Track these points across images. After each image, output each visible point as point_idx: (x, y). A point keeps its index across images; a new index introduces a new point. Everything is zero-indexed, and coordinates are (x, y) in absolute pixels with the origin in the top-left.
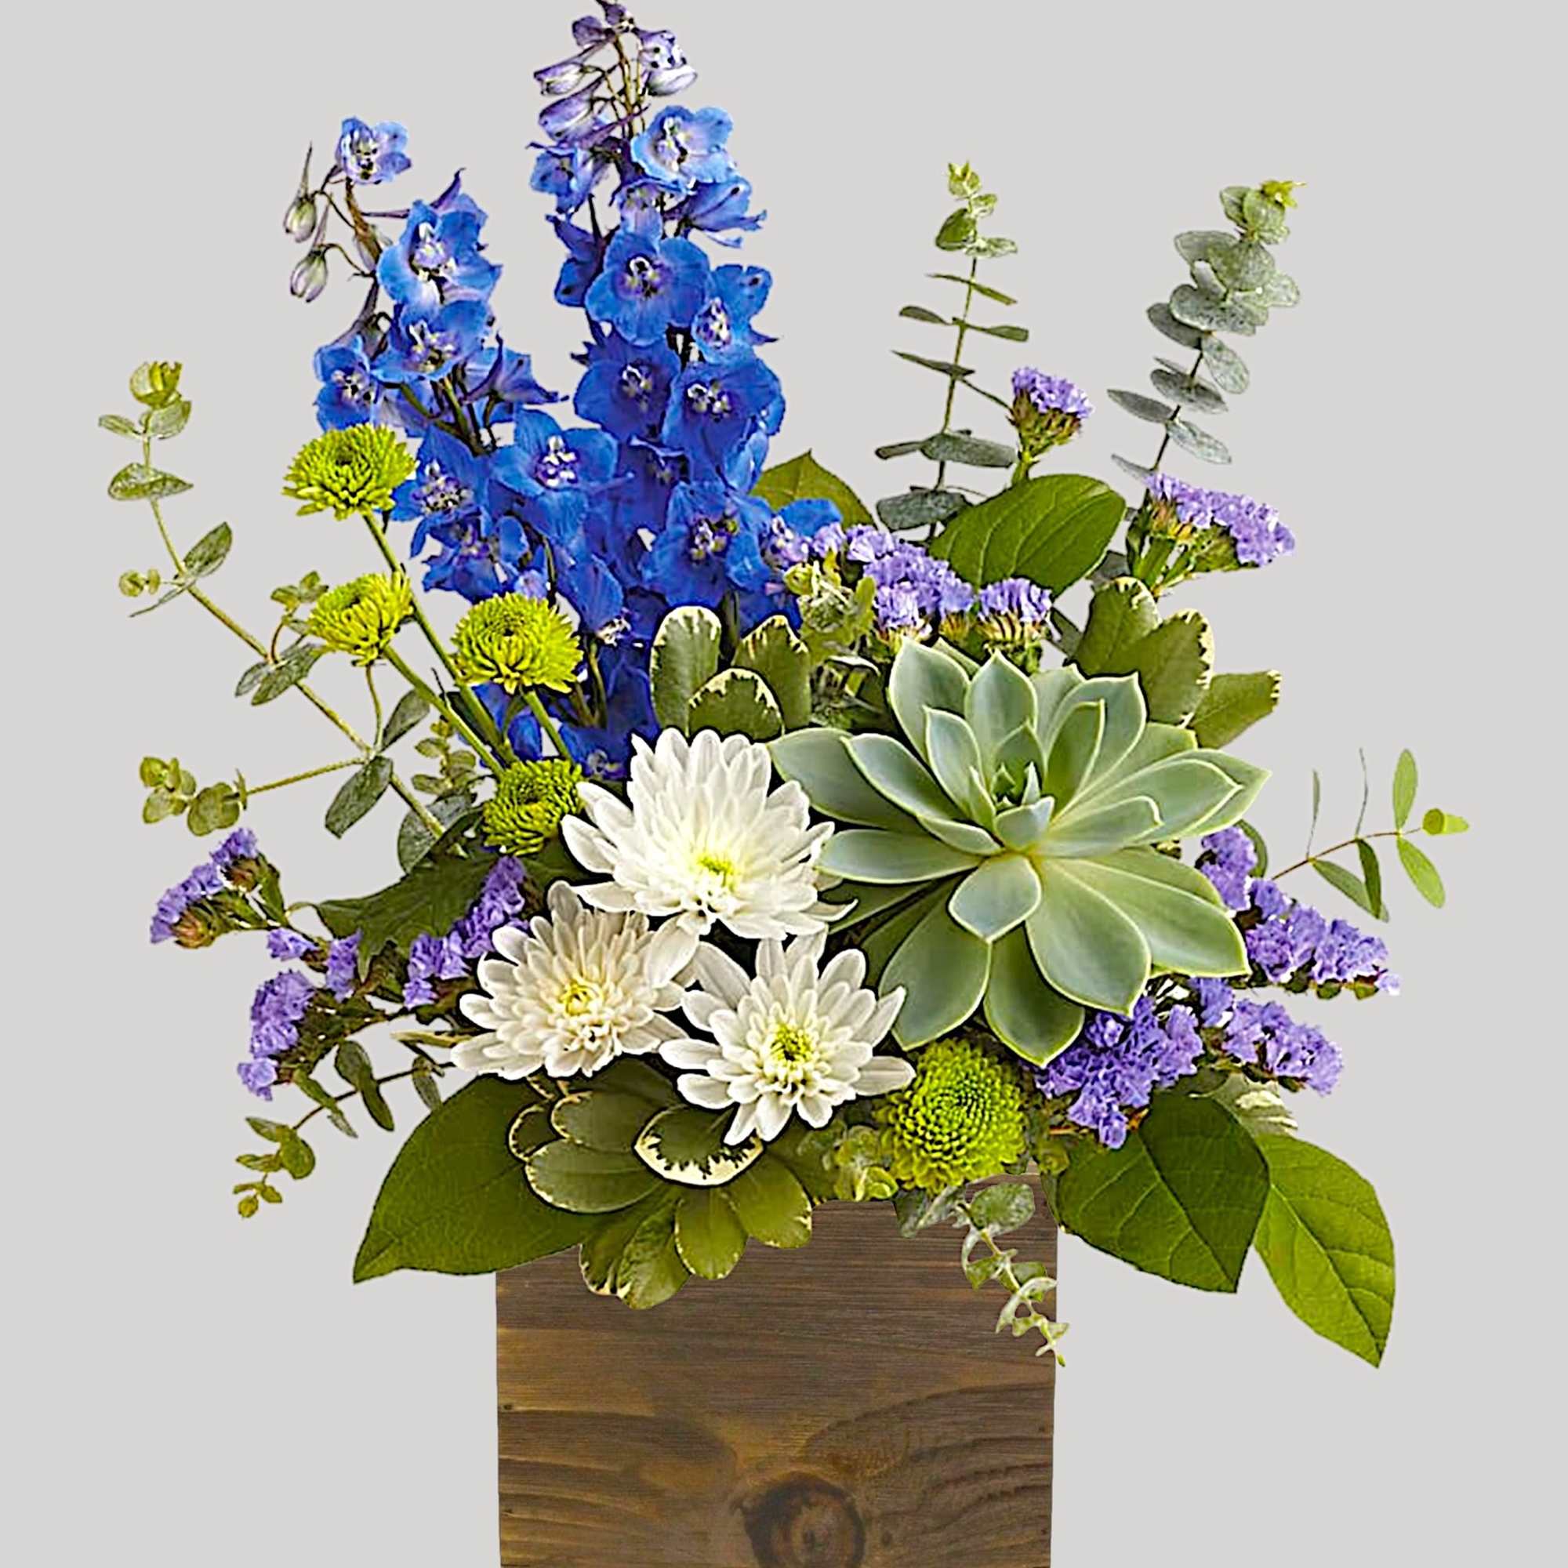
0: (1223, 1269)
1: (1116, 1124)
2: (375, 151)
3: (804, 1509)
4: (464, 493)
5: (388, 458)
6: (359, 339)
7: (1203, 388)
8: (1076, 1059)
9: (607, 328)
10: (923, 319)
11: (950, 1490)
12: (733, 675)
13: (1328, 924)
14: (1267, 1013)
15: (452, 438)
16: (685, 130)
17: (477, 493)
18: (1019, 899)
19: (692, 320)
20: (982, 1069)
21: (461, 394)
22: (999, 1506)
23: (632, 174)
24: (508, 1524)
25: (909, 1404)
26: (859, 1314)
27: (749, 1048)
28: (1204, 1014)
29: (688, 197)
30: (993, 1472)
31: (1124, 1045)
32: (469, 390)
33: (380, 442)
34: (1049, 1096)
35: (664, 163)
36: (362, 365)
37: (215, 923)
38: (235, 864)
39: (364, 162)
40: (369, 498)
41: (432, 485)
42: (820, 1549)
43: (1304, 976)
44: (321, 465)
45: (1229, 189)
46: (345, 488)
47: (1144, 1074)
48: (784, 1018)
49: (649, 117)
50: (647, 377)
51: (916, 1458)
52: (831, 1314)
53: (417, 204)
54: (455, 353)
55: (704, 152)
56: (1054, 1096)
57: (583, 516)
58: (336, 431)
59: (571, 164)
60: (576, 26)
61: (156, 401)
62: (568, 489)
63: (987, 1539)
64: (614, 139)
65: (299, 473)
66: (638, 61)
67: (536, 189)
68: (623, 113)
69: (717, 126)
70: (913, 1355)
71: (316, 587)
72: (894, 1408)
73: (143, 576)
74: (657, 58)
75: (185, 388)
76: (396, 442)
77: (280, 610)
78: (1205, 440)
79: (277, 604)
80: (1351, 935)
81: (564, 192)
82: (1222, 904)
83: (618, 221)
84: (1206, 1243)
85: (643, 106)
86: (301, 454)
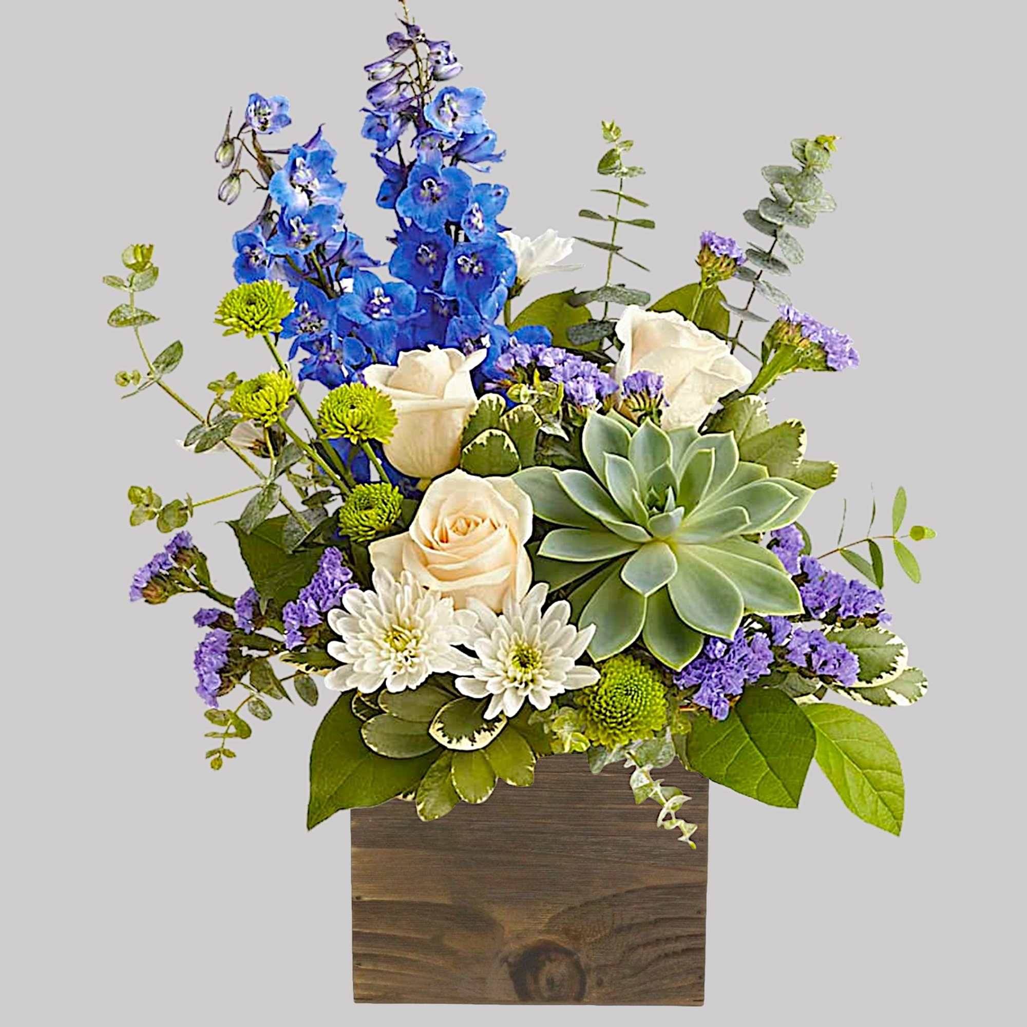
0: (789, 793)
1: (723, 705)
2: (269, 114)
3: (547, 963)
4: (322, 322)
5: (278, 301)
6: (260, 228)
7: (777, 261)
8: (698, 666)
9: (408, 222)
10: (591, 217)
11: (641, 950)
12: (491, 434)
13: (848, 583)
14: (812, 638)
15: (315, 287)
16: (456, 101)
17: (330, 322)
18: (663, 569)
19: (460, 218)
20: (641, 673)
21: (322, 261)
22: (671, 961)
23: (424, 128)
24: (358, 973)
25: (614, 896)
26: (582, 838)
27: (498, 660)
28: (774, 638)
29: (458, 142)
30: (668, 940)
31: (726, 658)
32: (327, 258)
33: (273, 290)
34: (682, 688)
35: (443, 121)
36: (261, 243)
37: (169, 587)
38: (180, 552)
39: (262, 120)
40: (267, 325)
41: (303, 316)
42: (557, 989)
43: (834, 614)
44: (238, 306)
45: (795, 140)
46: (252, 319)
47: (739, 674)
48: (520, 642)
49: (434, 94)
50: (433, 251)
51: (619, 930)
52: (565, 838)
53: (294, 145)
54: (318, 237)
55: (468, 115)
56: (685, 688)
57: (395, 336)
58: (246, 284)
59: (387, 122)
60: (389, 38)
61: (137, 267)
62: (384, 319)
63: (665, 982)
64: (413, 107)
65: (224, 310)
66: (427, 59)
67: (365, 136)
68: (418, 92)
69: (476, 99)
70: (616, 865)
71: (235, 381)
72: (604, 898)
73: (129, 375)
74: (439, 58)
75: (155, 260)
76: (283, 291)
77: (213, 395)
78: (777, 292)
79: (210, 391)
80: (861, 589)
81: (381, 139)
82: (785, 570)
83: (416, 157)
84: (779, 778)
85: (430, 88)
86: (225, 298)
